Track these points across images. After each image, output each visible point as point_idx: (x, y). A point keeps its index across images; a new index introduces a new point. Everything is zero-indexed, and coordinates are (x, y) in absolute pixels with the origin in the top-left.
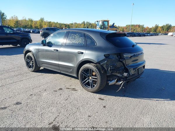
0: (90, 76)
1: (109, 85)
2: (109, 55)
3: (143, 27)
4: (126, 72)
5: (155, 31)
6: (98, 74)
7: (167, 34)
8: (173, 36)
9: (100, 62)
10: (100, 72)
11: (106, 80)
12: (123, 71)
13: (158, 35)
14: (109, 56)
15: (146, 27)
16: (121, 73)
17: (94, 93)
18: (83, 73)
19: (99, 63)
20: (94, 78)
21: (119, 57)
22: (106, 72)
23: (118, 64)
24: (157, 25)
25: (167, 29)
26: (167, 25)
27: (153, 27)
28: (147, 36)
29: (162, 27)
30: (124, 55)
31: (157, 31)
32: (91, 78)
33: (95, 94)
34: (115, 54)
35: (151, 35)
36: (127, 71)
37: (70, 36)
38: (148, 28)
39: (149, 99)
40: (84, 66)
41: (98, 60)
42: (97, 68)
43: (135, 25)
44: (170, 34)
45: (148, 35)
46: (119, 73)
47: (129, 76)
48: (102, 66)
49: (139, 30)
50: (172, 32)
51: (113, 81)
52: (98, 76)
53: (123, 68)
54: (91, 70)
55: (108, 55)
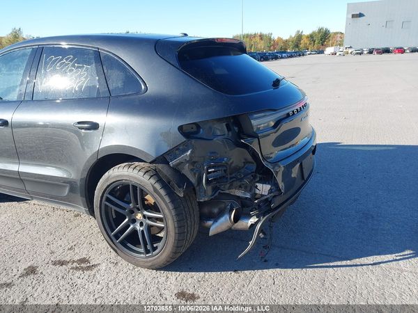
0: (135, 210)
1: (210, 235)
2: (197, 125)
3: (270, 39)
4: (263, 181)
5: (297, 46)
6: (164, 201)
7: (322, 52)
8: (335, 54)
9: (168, 158)
10: (171, 193)
11: (197, 219)
12: (255, 177)
13: (303, 55)
14: (198, 132)
15: (276, 39)
16: (246, 187)
17: (157, 269)
18: (108, 200)
19: (162, 159)
20: (150, 218)
21: (236, 129)
22: (192, 189)
23: (235, 157)
24: (299, 32)
25: (321, 39)
26: (320, 30)
27: (291, 37)
28: (282, 58)
29: (311, 37)
30: (252, 121)
31: (301, 46)
32: (139, 216)
33: (162, 275)
34: (220, 120)
35: (289, 55)
36: (267, 176)
37: (46, 63)
38: (280, 39)
39: (349, 262)
40: (107, 174)
41: (157, 149)
42: (160, 180)
43: (251, 35)
44: (329, 50)
45: (284, 55)
46: (240, 187)
47: (276, 193)
48: (176, 171)
49: (262, 47)
50: (332, 46)
51: (222, 220)
52: (167, 211)
53: (254, 167)
54: (135, 188)
55: (194, 126)
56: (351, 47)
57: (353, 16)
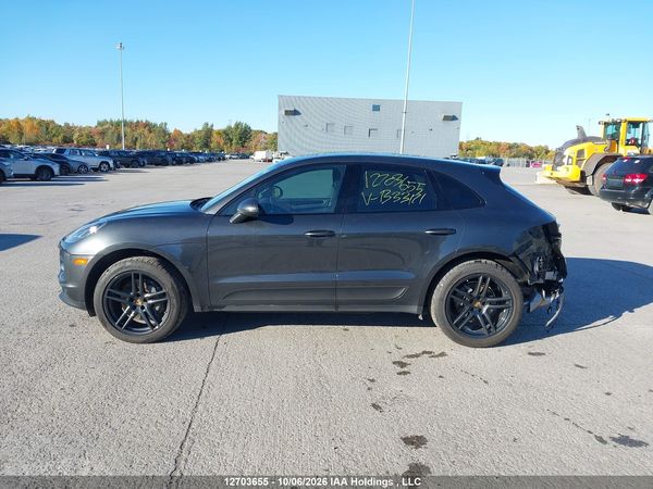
0: (475, 299)
3: (164, 132)
5: (206, 145)
6: (514, 286)
7: (248, 157)
8: (271, 161)
13: (224, 159)
20: (493, 303)
24: (207, 124)
25: (241, 138)
26: (238, 125)
29: (226, 133)
31: (212, 145)
32: (477, 304)
38: (178, 133)
43: (131, 123)
44: (259, 155)
49: (153, 143)
52: (516, 293)
56: (287, 153)
57: (287, 113)
